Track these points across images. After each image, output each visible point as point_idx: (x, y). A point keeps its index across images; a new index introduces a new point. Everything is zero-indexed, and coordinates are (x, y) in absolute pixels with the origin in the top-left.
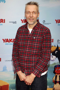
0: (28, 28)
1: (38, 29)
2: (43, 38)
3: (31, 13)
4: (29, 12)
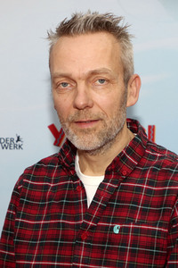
0: (78, 169)
1: (136, 177)
2: (169, 227)
3: (82, 86)
4: (68, 77)
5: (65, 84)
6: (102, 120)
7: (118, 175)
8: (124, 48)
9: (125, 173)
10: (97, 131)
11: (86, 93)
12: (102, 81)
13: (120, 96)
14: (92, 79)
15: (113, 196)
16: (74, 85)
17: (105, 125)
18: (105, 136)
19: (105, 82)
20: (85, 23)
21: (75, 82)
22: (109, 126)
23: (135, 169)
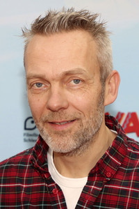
5: (39, 85)
6: (78, 119)
7: (102, 176)
8: (100, 46)
9: (109, 174)
10: (73, 133)
11: (60, 94)
12: (77, 81)
13: (96, 96)
14: (66, 80)
15: (98, 199)
16: (49, 85)
17: (81, 125)
18: (81, 137)
19: (80, 83)
20: (59, 22)
21: (49, 83)
22: (85, 126)
23: (119, 169)
